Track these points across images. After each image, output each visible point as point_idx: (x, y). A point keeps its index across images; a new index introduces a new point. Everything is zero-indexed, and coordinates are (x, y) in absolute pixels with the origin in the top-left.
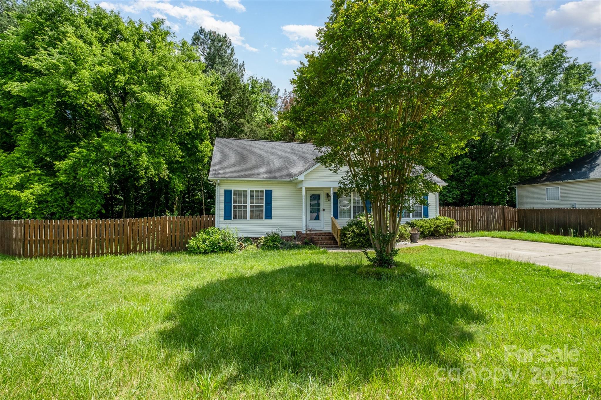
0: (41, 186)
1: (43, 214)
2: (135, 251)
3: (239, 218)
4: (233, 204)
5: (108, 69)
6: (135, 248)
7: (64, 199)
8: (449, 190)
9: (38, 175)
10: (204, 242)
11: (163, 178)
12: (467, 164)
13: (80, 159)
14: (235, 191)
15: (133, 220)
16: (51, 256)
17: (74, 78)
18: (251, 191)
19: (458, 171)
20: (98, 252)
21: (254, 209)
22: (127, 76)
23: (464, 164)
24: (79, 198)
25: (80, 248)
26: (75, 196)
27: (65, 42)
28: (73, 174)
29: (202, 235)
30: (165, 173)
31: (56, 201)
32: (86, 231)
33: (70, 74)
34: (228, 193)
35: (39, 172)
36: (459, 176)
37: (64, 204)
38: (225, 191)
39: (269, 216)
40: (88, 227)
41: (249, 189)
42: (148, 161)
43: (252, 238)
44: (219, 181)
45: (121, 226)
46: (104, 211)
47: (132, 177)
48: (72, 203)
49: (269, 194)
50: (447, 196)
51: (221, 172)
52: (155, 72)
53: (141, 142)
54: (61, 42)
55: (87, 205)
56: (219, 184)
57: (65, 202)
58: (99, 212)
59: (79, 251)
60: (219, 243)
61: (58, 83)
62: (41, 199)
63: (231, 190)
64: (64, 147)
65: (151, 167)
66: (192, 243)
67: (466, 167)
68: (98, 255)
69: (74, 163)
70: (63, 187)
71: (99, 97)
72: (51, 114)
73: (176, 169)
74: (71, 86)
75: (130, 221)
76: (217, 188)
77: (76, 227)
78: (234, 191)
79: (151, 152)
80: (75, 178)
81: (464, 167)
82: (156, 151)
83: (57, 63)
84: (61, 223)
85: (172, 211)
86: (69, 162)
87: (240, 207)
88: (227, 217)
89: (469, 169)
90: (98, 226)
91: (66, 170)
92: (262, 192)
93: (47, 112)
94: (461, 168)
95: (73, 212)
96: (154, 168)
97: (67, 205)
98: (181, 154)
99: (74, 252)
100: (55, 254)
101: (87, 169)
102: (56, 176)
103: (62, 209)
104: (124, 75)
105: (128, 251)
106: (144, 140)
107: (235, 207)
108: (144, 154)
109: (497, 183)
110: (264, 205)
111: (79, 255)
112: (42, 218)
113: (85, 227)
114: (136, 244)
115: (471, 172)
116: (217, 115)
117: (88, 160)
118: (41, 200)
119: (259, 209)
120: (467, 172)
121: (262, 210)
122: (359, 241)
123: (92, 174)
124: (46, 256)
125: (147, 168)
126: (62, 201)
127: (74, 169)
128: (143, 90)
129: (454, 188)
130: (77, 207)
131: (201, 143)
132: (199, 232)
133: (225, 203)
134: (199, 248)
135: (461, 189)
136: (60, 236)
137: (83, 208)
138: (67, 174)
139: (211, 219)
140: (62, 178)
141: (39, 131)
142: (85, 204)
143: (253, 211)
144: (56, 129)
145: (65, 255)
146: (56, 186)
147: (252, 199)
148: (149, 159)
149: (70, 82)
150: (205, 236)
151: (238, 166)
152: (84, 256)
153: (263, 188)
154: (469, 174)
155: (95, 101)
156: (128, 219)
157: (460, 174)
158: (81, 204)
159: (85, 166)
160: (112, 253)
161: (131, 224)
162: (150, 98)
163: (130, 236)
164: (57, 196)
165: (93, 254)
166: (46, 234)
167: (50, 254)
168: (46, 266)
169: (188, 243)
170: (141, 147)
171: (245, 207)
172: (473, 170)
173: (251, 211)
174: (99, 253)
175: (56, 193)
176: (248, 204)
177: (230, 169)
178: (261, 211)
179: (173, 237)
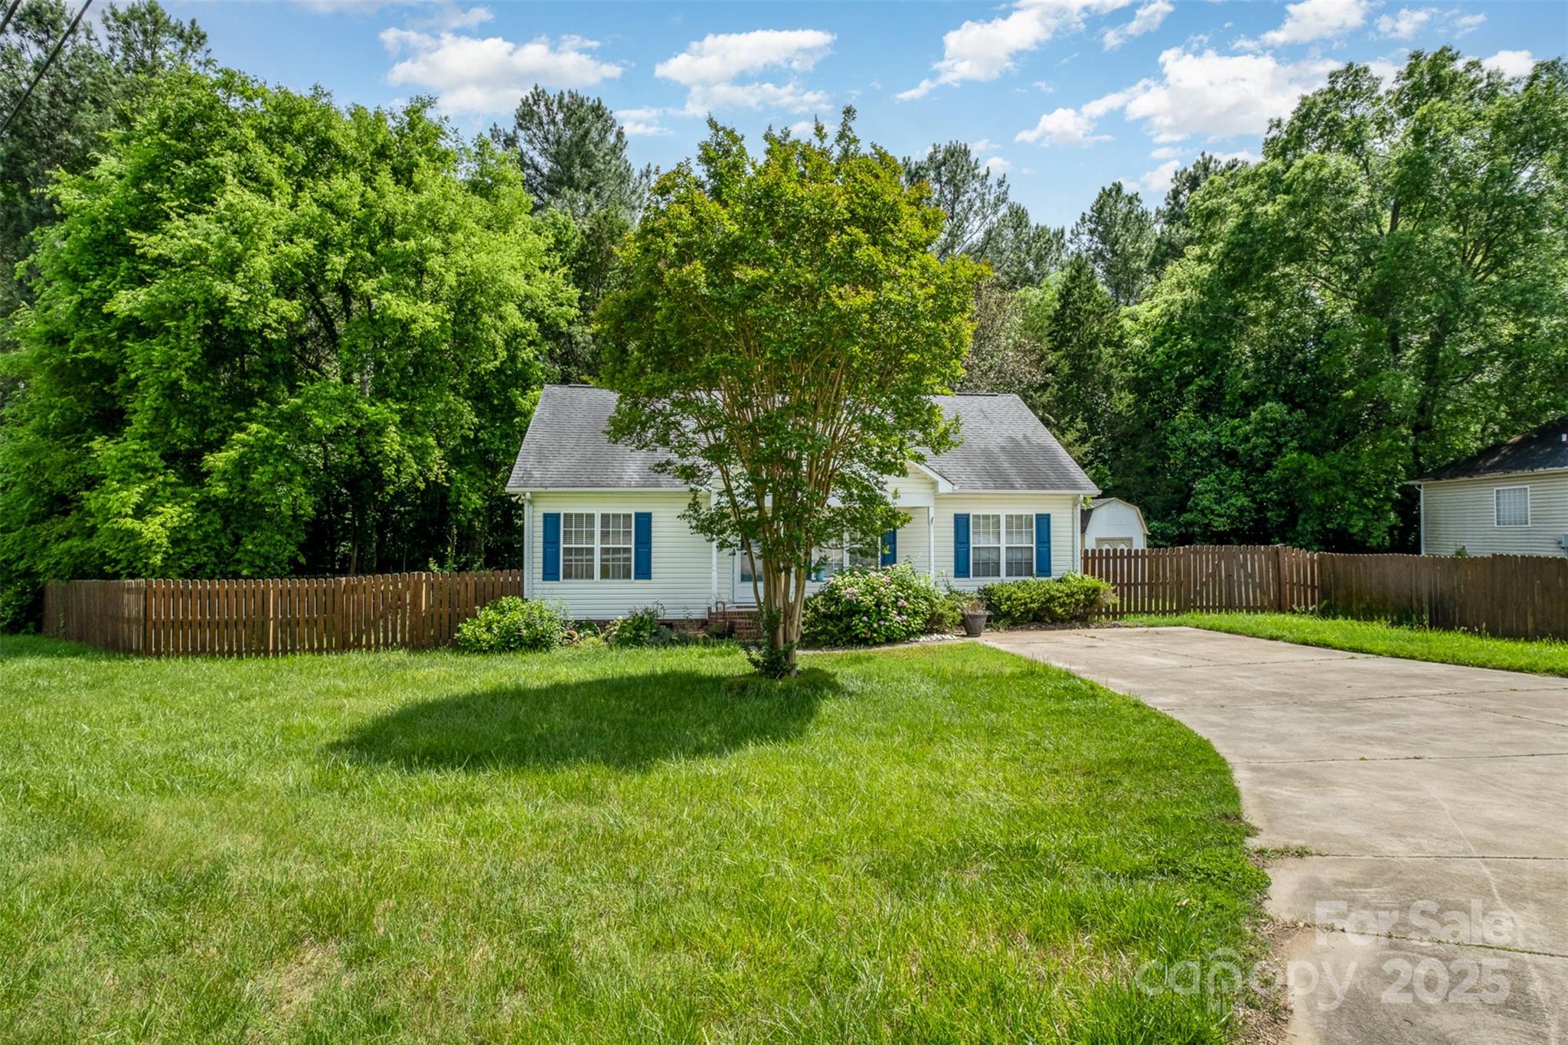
0: (177, 508)
1: (181, 567)
2: (357, 645)
3: (576, 577)
4: (562, 546)
5: (303, 248)
6: (358, 639)
7: (221, 535)
8: (1222, 496)
9: (171, 484)
10: (489, 629)
11: (435, 482)
12: (1273, 420)
13: (252, 446)
14: (568, 516)
15: (354, 580)
16: (195, 653)
17: (240, 275)
18: (603, 516)
19: (1247, 439)
20: (284, 646)
21: (610, 556)
22: (350, 254)
23: (1265, 419)
24: (251, 532)
25: (249, 637)
26: (242, 528)
27: (222, 204)
28: (239, 480)
29: (488, 614)
30: (437, 467)
31: (206, 537)
32: (260, 603)
33: (230, 267)
34: (551, 521)
35: (173, 479)
36: (1251, 456)
37: (221, 546)
38: (546, 516)
39: (644, 571)
40: (265, 595)
41: (598, 509)
42: (401, 445)
43: (599, 622)
44: (528, 495)
45: (329, 592)
46: (302, 560)
47: (368, 476)
48: (237, 541)
49: (644, 522)
50: (1212, 512)
51: (536, 474)
52: (411, 244)
53: (384, 402)
54: (213, 205)
55: (267, 547)
56: (531, 502)
57: (224, 541)
58: (293, 561)
59: (248, 645)
60: (519, 630)
61: (208, 290)
62: (179, 536)
63: (558, 515)
64: (220, 422)
65: (408, 456)
66: (467, 630)
67: (1270, 430)
68: (285, 652)
69: (242, 456)
70: (219, 509)
71: (291, 309)
72: (194, 354)
73: (466, 456)
74: (236, 294)
75: (347, 582)
76: (527, 511)
77: (241, 594)
78: (566, 515)
79: (407, 423)
80: (244, 488)
81: (1265, 429)
82: (418, 418)
83: (204, 245)
84: (213, 586)
85: (441, 561)
86: (233, 454)
87: (579, 551)
88: (550, 573)
89: (1279, 435)
90: (285, 593)
91: (225, 472)
92: (628, 516)
93: (186, 350)
94: (1256, 432)
95: (239, 561)
96: (415, 457)
97: (227, 548)
98: (476, 420)
99: (239, 647)
100: (203, 650)
101: (270, 468)
102: (203, 486)
103: (217, 555)
104: (343, 253)
105: (344, 646)
106: (391, 395)
107: (568, 551)
108: (393, 428)
109: (1356, 474)
110: (633, 546)
111: (249, 653)
112: (180, 576)
113: (259, 596)
114: (360, 633)
115: (1286, 443)
116: (563, 324)
117: (270, 449)
118: (177, 538)
119: (622, 556)
120: (1274, 442)
121: (629, 559)
122: (824, 632)
123: (280, 478)
124: (186, 653)
125: (399, 461)
126: (216, 537)
127: (242, 468)
128: (382, 289)
129: (1238, 488)
130: (247, 552)
131: (524, 393)
132: (482, 607)
133: (545, 541)
134: (478, 641)
135: (1256, 493)
136: (212, 614)
137: (258, 553)
138: (227, 480)
139: (514, 578)
140: (220, 490)
141: (172, 390)
142: (262, 544)
143: (608, 560)
144: (208, 384)
145: (222, 653)
146: (206, 505)
147: (605, 535)
148: (403, 438)
149: (231, 286)
150: (492, 615)
151: (577, 456)
152: (258, 655)
153: (632, 509)
154: (1280, 447)
155: (283, 318)
156: (344, 579)
157: (1255, 448)
158: (255, 545)
159: (264, 462)
160: (311, 650)
161: (349, 589)
162: (399, 307)
163: (348, 614)
164: (210, 529)
165: (276, 651)
166: (185, 610)
167: (194, 648)
168: (187, 670)
169: (459, 630)
170: (386, 413)
171: (591, 551)
172: (1292, 436)
173: (602, 560)
174: (287, 649)
175: (204, 521)
176: (597, 545)
177: (559, 465)
178: (625, 559)
179: (436, 618)
